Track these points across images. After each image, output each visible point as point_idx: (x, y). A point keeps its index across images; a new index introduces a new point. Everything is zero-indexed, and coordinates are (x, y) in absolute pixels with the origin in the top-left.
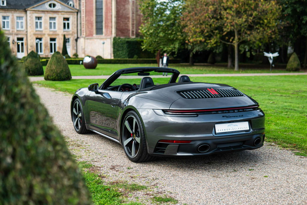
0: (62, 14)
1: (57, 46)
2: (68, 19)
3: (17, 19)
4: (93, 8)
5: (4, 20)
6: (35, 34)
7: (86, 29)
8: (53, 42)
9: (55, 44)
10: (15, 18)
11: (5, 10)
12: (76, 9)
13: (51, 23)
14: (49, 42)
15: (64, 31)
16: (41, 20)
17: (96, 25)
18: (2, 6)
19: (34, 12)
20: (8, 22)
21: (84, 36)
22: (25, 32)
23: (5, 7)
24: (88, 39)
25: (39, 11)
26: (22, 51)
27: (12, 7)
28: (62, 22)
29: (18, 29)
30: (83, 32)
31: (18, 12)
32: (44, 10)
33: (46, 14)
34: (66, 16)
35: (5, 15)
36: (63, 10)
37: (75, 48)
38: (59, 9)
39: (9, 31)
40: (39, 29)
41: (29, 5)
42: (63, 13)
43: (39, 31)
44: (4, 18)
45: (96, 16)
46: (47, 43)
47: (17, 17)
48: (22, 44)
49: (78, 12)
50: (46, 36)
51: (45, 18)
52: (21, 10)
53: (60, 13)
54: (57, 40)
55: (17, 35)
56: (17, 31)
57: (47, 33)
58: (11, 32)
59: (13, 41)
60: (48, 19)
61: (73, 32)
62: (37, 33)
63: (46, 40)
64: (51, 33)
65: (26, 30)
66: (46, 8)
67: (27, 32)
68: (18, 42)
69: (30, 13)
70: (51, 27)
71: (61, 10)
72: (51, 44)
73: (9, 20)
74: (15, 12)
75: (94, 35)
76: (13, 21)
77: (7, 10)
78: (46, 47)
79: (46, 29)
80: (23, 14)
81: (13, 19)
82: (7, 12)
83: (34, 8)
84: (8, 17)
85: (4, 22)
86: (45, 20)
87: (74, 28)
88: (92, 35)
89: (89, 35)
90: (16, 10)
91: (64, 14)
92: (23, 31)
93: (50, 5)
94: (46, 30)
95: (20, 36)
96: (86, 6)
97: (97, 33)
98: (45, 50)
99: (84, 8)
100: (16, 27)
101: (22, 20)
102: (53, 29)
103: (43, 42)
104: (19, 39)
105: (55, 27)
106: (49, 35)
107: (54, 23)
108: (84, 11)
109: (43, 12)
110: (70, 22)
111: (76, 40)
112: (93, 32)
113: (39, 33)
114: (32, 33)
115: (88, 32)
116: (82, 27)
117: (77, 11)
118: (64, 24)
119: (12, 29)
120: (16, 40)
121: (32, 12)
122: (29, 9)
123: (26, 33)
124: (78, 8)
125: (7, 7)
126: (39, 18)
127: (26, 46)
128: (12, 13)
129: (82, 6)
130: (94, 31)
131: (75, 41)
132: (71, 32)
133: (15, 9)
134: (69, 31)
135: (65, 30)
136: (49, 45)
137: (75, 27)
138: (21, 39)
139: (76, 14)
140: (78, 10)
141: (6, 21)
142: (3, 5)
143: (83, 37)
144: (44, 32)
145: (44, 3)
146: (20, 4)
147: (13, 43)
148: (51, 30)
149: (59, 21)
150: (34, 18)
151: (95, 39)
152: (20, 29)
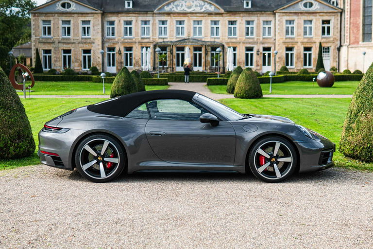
0: (320, 16)
1: (313, 57)
2: (328, 22)
3: (264, 24)
4: (360, 7)
5: (248, 26)
6: (284, 43)
7: (350, 34)
8: (308, 53)
9: (310, 55)
10: (261, 23)
11: (249, 14)
12: (340, 9)
13: (305, 28)
14: (302, 52)
15: (322, 38)
16: (293, 23)
17: (364, 29)
18: (246, 9)
19: (284, 14)
20: (252, 28)
21: (348, 44)
22: (273, 40)
23: (250, 9)
24: (352, 47)
25: (290, 13)
26: (269, 64)
27: (258, 9)
28: (320, 25)
29: (264, 37)
30: (347, 39)
31: (264, 15)
32: (297, 11)
33: (300, 17)
34: (326, 18)
35: (249, 19)
36: (322, 11)
37: (337, 60)
38: (317, 8)
39: (253, 38)
40: (290, 36)
41: (278, 6)
42: (321, 14)
43: (289, 38)
44: (248, 23)
45: (364, 16)
46: (300, 53)
47: (264, 21)
48: (269, 55)
49: (342, 12)
50: (299, 44)
51: (299, 21)
52: (269, 12)
53: (318, 15)
54: (312, 49)
55: (263, 43)
56: (264, 38)
57: (299, 41)
58: (255, 40)
59: (258, 51)
60: (302, 22)
61: (335, 39)
62: (288, 40)
63: (298, 50)
64: (306, 40)
65: (274, 38)
66: (300, 9)
67: (275, 40)
68: (264, 52)
69: (279, 16)
70: (305, 33)
71: (319, 11)
72: (305, 55)
73: (254, 25)
74: (262, 15)
75: (361, 43)
76: (258, 27)
77: (252, 14)
78: (298, 58)
79: (299, 35)
80: (270, 18)
81: (258, 24)
82: (251, 15)
83: (284, 9)
84: (253, 21)
85: (248, 28)
86: (298, 23)
87: (335, 33)
88: (358, 43)
89: (354, 43)
90: (263, 12)
91: (323, 16)
92: (270, 38)
93: (305, 5)
94: (300, 37)
95: (266, 46)
96: (350, 4)
97: (364, 40)
98: (296, 63)
99: (349, 7)
100: (261, 34)
101: (270, 24)
102: (308, 36)
103: (295, 52)
104: (265, 49)
105: (310, 33)
106: (303, 43)
107: (310, 28)
108: (349, 10)
109: (296, 13)
110: (331, 25)
111: (339, 49)
112: (358, 38)
113: (290, 41)
114: (281, 41)
115: (352, 39)
116: (346, 32)
117: (340, 11)
118: (323, 28)
119: (257, 36)
120: (261, 50)
121: (281, 14)
122: (278, 11)
123: (274, 42)
124: (342, 7)
125: (252, 9)
126: (290, 22)
127: (274, 58)
128: (258, 17)
129: (346, 4)
130: (361, 37)
131: (337, 51)
132: (332, 39)
133: (261, 11)
134: (329, 38)
135: (324, 36)
136: (302, 56)
137: (337, 32)
138: (268, 49)
139: (339, 14)
140: (342, 10)
141: (250, 26)
142: (247, 7)
143: (346, 45)
144: (296, 40)
145: (298, 3)
146: (268, 4)
147: (258, 54)
148: (305, 36)
149: (317, 24)
150: (284, 22)
151: (361, 47)
152: (267, 36)
